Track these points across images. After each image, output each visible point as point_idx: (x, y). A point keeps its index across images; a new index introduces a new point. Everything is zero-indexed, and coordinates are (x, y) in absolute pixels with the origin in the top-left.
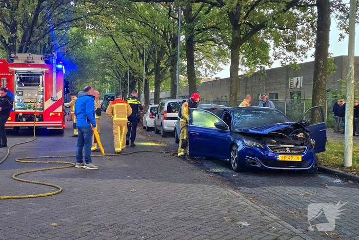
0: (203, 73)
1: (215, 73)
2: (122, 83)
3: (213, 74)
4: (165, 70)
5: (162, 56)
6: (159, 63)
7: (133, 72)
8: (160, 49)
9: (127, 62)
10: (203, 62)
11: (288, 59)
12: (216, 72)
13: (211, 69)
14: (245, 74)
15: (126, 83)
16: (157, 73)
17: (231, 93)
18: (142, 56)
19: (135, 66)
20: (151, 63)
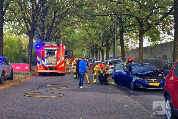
0: (130, 45)
1: (136, 46)
2: (91, 51)
3: (135, 46)
4: (111, 45)
5: (110, 38)
6: (108, 41)
7: (96, 46)
8: (108, 35)
9: (93, 41)
10: (130, 40)
11: (169, 39)
12: (136, 45)
13: (134, 44)
14: (150, 46)
15: (93, 51)
16: (107, 46)
17: (140, 56)
18: (100, 38)
19: (97, 43)
20: (105, 41)
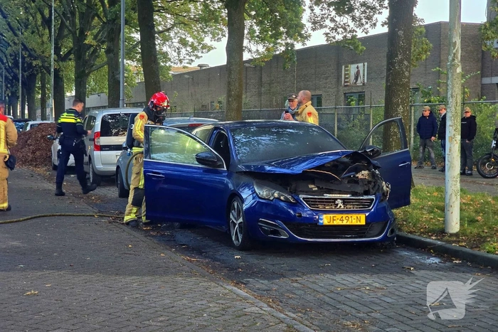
0: (173, 54)
1: (197, 57)
2: (6, 77)
3: (193, 58)
4: (95, 51)
5: (89, 23)
6: (83, 36)
7: (30, 56)
8: (84, 8)
9: (16, 35)
10: (172, 34)
11: (340, 30)
12: (200, 54)
13: (189, 49)
14: (255, 59)
15: (15, 77)
16: (79, 58)
17: (229, 96)
18: (47, 22)
19: (33, 42)
20: (66, 36)
